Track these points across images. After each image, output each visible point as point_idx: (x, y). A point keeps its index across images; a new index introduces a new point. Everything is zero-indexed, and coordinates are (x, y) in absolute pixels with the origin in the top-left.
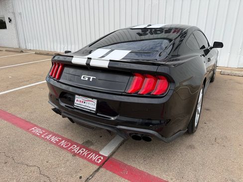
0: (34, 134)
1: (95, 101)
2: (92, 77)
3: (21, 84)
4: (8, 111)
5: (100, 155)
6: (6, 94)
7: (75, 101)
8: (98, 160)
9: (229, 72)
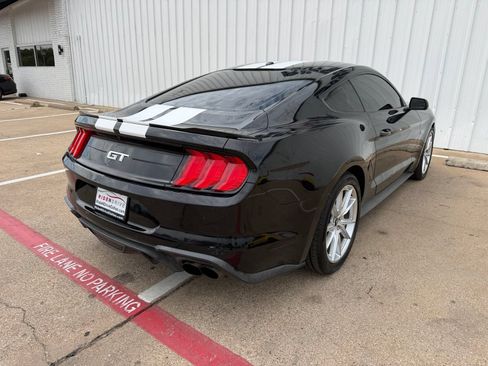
0: (40, 256)
1: (125, 198)
2: (123, 155)
3: (52, 167)
4: (12, 214)
5: (137, 299)
6: (19, 183)
7: (97, 198)
8: (130, 308)
9: (464, 161)
